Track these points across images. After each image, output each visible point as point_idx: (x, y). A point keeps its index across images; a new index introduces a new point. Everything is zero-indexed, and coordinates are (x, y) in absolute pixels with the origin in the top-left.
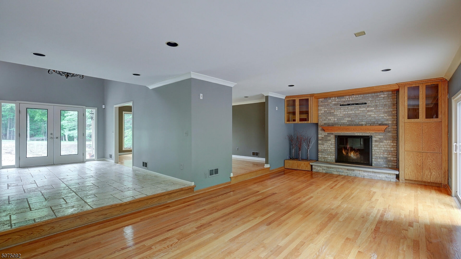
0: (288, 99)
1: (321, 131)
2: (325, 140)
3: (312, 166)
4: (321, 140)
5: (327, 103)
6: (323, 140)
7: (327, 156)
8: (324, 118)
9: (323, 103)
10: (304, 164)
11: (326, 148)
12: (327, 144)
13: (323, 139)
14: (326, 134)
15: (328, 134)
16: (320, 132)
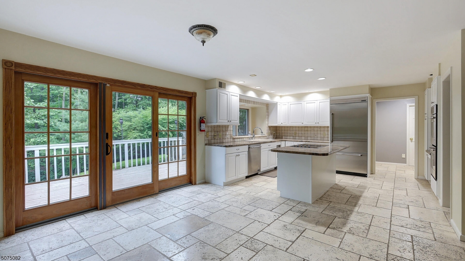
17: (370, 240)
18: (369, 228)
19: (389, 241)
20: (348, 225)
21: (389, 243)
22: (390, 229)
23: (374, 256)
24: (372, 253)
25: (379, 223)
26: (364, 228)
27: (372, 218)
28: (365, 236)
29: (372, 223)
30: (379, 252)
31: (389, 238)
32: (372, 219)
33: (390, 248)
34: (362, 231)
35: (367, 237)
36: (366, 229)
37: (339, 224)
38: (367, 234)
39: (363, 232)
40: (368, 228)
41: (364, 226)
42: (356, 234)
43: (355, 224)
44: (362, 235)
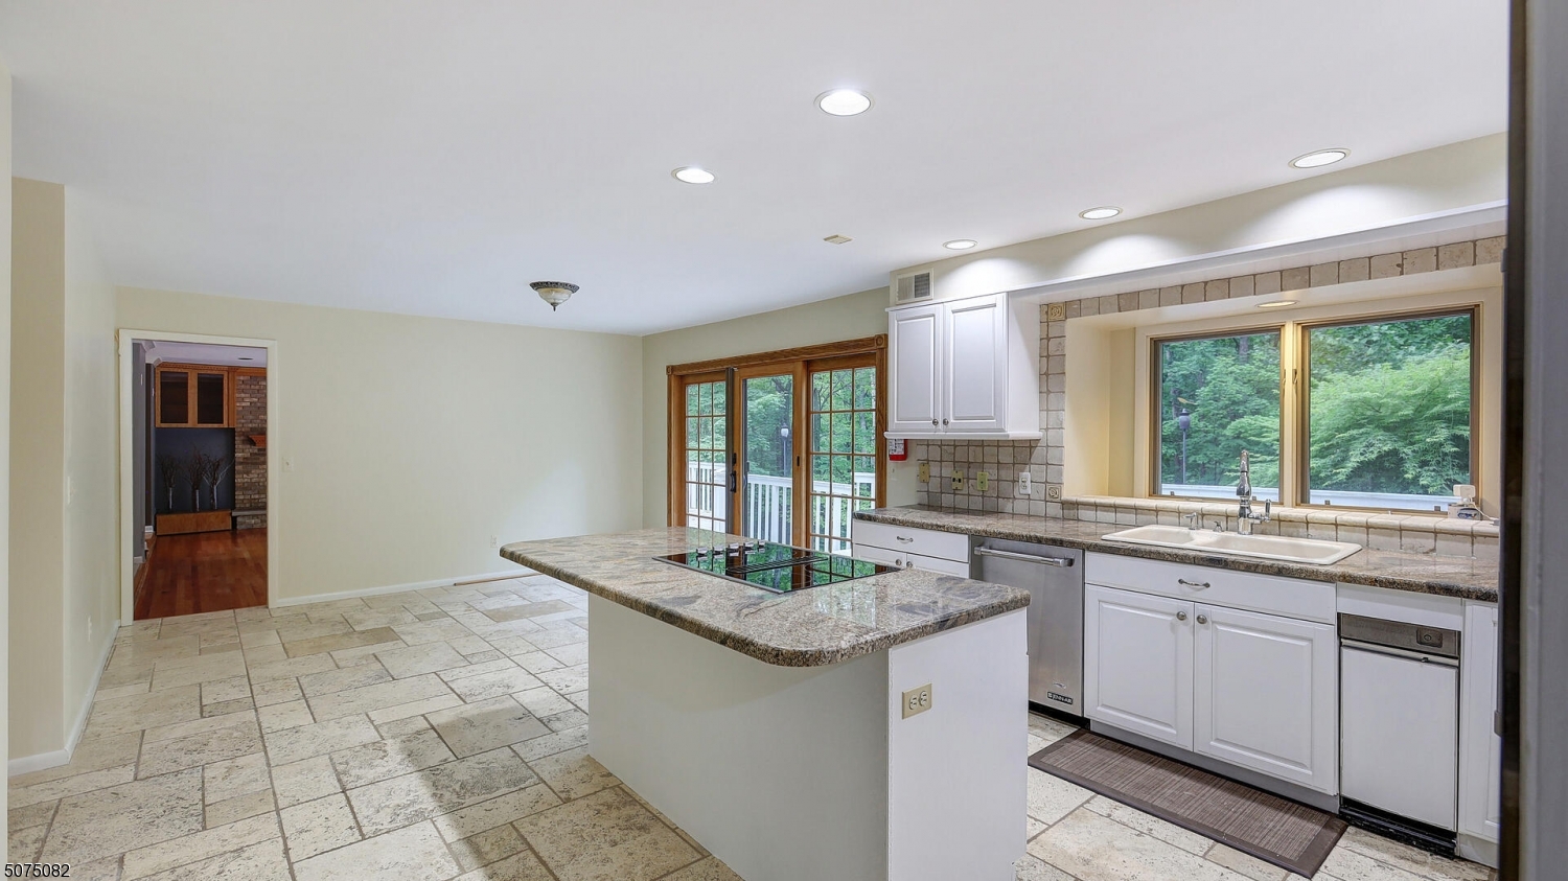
0: (162, 370)
1: (244, 442)
2: (252, 464)
3: (234, 519)
4: (241, 463)
5: (257, 387)
6: (248, 463)
7: (257, 497)
8: (251, 417)
9: (248, 387)
10: (217, 517)
11: (254, 480)
12: (258, 471)
13: (245, 461)
14: (256, 451)
15: (259, 450)
16: (239, 445)
17: (317, 754)
18: (339, 780)
19: (270, 777)
20: (399, 758)
21: (270, 772)
22: (278, 814)
23: (290, 734)
24: (297, 735)
25: (325, 814)
26: (353, 772)
27: (357, 822)
28: (335, 757)
29: (344, 802)
30: (285, 744)
31: (272, 783)
32: (355, 818)
33: (264, 760)
34: (351, 764)
35: (327, 757)
36: (345, 773)
37: (421, 746)
38: (333, 765)
39: (347, 763)
40: (344, 779)
41: (359, 778)
42: (358, 749)
43: (385, 770)
44: (343, 753)
